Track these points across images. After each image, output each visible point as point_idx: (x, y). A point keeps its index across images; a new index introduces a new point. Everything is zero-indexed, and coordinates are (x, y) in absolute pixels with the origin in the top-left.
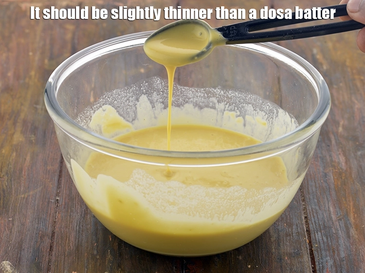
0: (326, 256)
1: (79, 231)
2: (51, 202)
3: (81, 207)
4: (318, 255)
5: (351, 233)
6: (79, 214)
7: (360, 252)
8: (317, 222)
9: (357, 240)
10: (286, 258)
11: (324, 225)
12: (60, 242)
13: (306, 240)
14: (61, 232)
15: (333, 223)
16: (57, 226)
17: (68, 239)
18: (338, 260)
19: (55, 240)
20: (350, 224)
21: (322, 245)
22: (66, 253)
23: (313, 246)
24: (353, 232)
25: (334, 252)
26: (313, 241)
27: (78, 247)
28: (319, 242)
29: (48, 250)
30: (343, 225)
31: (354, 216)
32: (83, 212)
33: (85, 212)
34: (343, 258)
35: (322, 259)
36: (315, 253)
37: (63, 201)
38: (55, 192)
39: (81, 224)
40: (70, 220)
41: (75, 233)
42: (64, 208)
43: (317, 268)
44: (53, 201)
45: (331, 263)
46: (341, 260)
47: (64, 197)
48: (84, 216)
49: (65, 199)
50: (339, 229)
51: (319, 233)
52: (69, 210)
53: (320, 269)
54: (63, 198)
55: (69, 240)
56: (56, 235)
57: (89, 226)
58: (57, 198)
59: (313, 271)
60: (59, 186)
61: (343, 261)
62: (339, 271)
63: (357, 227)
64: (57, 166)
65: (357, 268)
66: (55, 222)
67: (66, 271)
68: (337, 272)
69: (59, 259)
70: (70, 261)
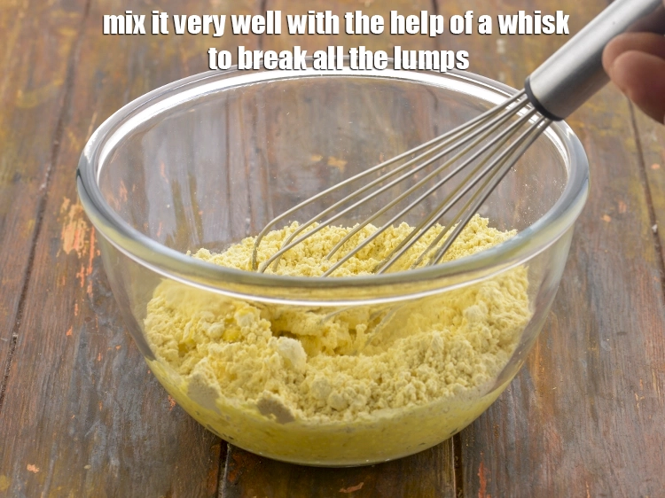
1: (46, 394)
2: (3, 341)
3: (55, 350)
5: (531, 401)
6: (49, 364)
7: (543, 434)
9: (541, 414)
12: (11, 412)
14: (15, 394)
16: (10, 383)
17: (25, 407)
18: (503, 447)
20: (531, 384)
22: (20, 431)
24: (535, 398)
25: (497, 433)
27: (42, 422)
30: (518, 386)
31: (540, 372)
32: (58, 360)
33: (61, 359)
34: (513, 444)
35: (474, 446)
37: (25, 340)
38: (11, 325)
39: (52, 381)
40: (33, 374)
41: (40, 397)
42: (25, 352)
43: (464, 461)
44: (6, 340)
46: (509, 448)
47: (26, 333)
48: (59, 367)
49: (28, 336)
50: (510, 393)
52: (34, 357)
53: (468, 463)
54: (24, 335)
55: (28, 408)
56: (5, 399)
57: (66, 384)
58: (15, 335)
59: (456, 467)
60: (19, 315)
61: (512, 449)
62: (502, 468)
63: (543, 390)
64: (19, 279)
65: (534, 463)
66: (7, 377)
67: (16, 464)
68: (498, 470)
69: (7, 442)
70: (25, 444)
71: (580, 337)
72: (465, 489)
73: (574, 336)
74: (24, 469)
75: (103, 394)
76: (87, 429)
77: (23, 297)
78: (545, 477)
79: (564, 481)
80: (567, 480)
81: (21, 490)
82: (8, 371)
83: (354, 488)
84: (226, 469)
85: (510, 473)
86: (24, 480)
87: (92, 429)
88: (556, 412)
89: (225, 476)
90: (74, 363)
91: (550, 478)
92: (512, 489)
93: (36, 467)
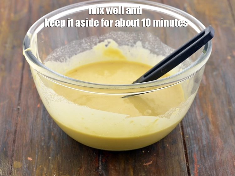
0: (194, 144)
1: (32, 130)
4: (189, 143)
6: (32, 118)
7: (215, 141)
8: (187, 120)
9: (214, 133)
10: (168, 145)
11: (192, 122)
12: (20, 137)
13: (180, 133)
14: (21, 130)
15: (198, 121)
16: (18, 126)
18: (201, 146)
19: (17, 136)
20: (209, 121)
21: (191, 136)
22: (24, 145)
23: (185, 137)
24: (211, 127)
25: (199, 141)
26: (185, 134)
27: (31, 141)
28: (189, 134)
29: (12, 143)
30: (204, 122)
31: (212, 117)
33: (36, 116)
34: (205, 145)
35: (191, 145)
36: (187, 142)
37: (22, 109)
38: (17, 103)
39: (34, 125)
40: (26, 122)
41: (30, 131)
42: (23, 114)
43: (188, 152)
44: (15, 109)
45: (197, 148)
46: (204, 146)
48: (36, 119)
49: (24, 107)
50: (202, 125)
51: (189, 128)
52: (26, 115)
53: (190, 153)
54: (22, 107)
55: (26, 136)
57: (39, 126)
58: (19, 107)
59: (185, 154)
60: (19, 99)
61: (205, 147)
62: (202, 154)
63: (214, 124)
64: (18, 85)
65: (214, 152)
66: (17, 123)
67: (23, 157)
68: (201, 155)
69: (19, 149)
70: (26, 150)
71: (225, 103)
72: (189, 162)
73: (222, 102)
74: (27, 159)
75: (53, 129)
76: (49, 143)
77: (20, 92)
78: (218, 157)
79: (225, 158)
80: (226, 158)
81: (26, 168)
82: (17, 121)
83: (149, 163)
84: (101, 157)
85: (205, 156)
86: (27, 164)
87: (50, 143)
88: (219, 132)
89: (101, 160)
90: (41, 117)
91: (220, 158)
92: (207, 162)
93: (31, 158)
